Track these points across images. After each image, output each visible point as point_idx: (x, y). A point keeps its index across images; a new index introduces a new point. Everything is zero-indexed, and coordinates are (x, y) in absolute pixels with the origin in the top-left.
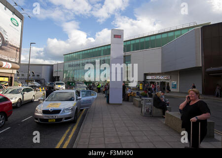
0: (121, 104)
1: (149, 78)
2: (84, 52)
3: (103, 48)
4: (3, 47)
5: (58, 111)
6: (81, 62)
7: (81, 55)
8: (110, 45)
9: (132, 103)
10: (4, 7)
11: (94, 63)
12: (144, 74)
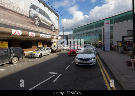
0: (110, 51)
1: (126, 39)
2: (83, 27)
4: (55, 30)
6: (83, 32)
7: (82, 29)
11: (91, 32)
12: (122, 37)
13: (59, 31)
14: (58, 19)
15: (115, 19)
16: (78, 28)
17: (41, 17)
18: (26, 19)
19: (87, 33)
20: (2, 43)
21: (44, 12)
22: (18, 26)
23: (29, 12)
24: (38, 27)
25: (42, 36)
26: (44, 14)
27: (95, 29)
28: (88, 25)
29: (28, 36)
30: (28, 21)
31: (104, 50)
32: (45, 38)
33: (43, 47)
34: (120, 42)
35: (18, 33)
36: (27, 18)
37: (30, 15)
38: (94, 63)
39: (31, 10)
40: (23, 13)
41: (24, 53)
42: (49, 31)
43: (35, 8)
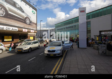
0: (86, 48)
1: (103, 33)
2: (64, 22)
3: (74, 19)
4: (30, 24)
5: (54, 51)
6: (63, 27)
7: (63, 24)
8: (78, 17)
9: (93, 48)
10: (29, 6)
12: (100, 31)
13: (36, 24)
14: (36, 13)
15: (92, 15)
17: (8, 7)
19: (67, 28)
27: (74, 24)
32: (5, 30)
34: (97, 36)
42: (22, 23)
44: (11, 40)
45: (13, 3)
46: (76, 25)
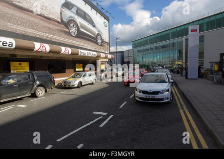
3: (171, 31)
4: (102, 44)
7: (148, 41)
11: (163, 47)
12: (221, 54)
13: (109, 44)
14: (108, 24)
15: (207, 23)
16: (142, 40)
17: (79, 22)
18: (56, 25)
19: (157, 48)
20: (20, 64)
21: (85, 13)
22: (44, 38)
23: (61, 13)
24: (76, 39)
25: (82, 52)
26: (84, 16)
27: (171, 41)
28: (159, 35)
29: (59, 52)
30: (59, 28)
31: (186, 78)
32: (86, 57)
33: (84, 71)
34: (216, 63)
35: (44, 48)
36: (57, 23)
37: (62, 19)
38: (168, 98)
39: (64, 10)
40: (51, 16)
41: (54, 80)
42: (93, 44)
43: (71, 7)
44: (82, 69)
45: (83, 14)
46: (176, 43)
